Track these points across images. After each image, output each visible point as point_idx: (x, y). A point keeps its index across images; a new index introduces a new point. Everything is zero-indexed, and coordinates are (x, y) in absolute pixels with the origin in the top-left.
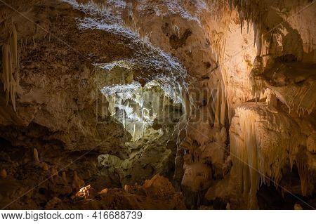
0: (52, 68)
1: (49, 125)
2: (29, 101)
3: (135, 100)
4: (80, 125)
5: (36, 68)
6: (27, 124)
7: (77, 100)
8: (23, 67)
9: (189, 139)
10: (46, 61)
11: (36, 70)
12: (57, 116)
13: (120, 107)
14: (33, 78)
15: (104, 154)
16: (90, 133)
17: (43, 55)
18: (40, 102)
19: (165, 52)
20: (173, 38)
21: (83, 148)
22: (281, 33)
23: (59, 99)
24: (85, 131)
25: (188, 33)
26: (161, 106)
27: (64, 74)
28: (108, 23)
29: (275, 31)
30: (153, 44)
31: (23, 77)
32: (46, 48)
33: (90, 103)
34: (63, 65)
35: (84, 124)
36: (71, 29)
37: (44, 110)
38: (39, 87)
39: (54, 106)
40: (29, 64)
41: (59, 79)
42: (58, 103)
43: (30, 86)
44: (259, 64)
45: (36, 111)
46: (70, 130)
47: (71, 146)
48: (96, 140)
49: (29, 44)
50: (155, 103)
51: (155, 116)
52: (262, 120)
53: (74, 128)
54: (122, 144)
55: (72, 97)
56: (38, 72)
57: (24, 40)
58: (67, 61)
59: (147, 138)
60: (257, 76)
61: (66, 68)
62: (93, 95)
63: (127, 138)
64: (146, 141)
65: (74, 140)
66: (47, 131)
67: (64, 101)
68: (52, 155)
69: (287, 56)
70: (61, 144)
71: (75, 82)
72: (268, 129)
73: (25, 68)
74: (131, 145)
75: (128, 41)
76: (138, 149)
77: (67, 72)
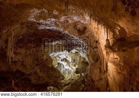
0: (27, 46)
1: (24, 71)
2: (17, 60)
3: (67, 59)
4: (38, 71)
5: (20, 46)
6: (15, 70)
7: (38, 59)
8: (15, 46)
9: (89, 79)
10: (25, 43)
11: (20, 47)
12: (28, 67)
13: (61, 62)
14: (19, 50)
15: (50, 86)
16: (43, 75)
17: (24, 40)
18: (22, 61)
19: (76, 37)
20: (79, 31)
21: (40, 82)
22: (117, 29)
23: (30, 59)
24: (41, 74)
25: (85, 28)
26: (80, 62)
27: (32, 48)
28: (50, 27)
29: (115, 28)
30: (70, 34)
31: (15, 50)
32: (25, 37)
33: (44, 60)
34: (32, 44)
35: (41, 71)
36: (35, 30)
37: (23, 64)
38: (21, 54)
39: (27, 62)
40: (18, 44)
41: (30, 50)
42: (29, 61)
43: (18, 53)
44: (108, 42)
45: (19, 65)
46: (34, 73)
47: (34, 82)
48: (46, 79)
49: (18, 37)
50: (77, 60)
51: (77, 66)
52: (116, 68)
53: (36, 73)
54: (59, 81)
55: (35, 58)
56: (21, 47)
57: (16, 35)
58: (34, 42)
59: (73, 78)
60: (107, 47)
61: (34, 45)
62: (45, 57)
63: (62, 78)
64: (73, 80)
65: (36, 78)
66: (23, 74)
67: (32, 60)
68: (25, 86)
69: (122, 38)
70: (29, 80)
71: (37, 51)
72: (119, 72)
73: (16, 46)
74: (65, 82)
75: (60, 33)
76: (68, 84)
77: (34, 47)
